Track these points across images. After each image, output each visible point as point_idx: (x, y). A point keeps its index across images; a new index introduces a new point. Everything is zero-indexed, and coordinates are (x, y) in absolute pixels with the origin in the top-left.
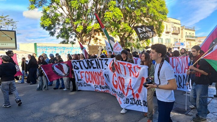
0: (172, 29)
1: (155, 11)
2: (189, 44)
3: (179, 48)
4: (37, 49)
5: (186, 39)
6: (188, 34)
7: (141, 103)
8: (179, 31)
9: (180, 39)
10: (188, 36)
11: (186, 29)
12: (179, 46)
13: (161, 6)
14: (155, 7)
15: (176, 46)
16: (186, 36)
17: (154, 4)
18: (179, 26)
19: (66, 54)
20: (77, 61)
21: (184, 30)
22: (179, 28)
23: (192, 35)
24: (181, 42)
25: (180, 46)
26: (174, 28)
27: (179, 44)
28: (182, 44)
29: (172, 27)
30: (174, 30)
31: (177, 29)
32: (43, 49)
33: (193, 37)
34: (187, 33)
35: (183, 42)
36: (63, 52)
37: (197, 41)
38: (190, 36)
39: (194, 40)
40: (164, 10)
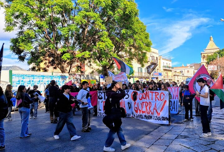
0: (151, 58)
1: (141, 43)
2: (166, 75)
3: (157, 78)
4: (13, 77)
5: (164, 69)
6: (165, 65)
7: (160, 119)
8: (157, 61)
9: (158, 69)
10: (165, 66)
11: (163, 59)
12: (157, 77)
13: (146, 38)
14: (141, 39)
15: (154, 76)
16: (163, 67)
17: (140, 36)
18: (157, 56)
19: (45, 83)
20: (103, 92)
21: (161, 59)
22: (157, 58)
23: (169, 66)
24: (159, 72)
25: (159, 77)
26: (152, 57)
27: (157, 74)
28: (160, 74)
29: (151, 56)
30: (152, 59)
31: (155, 59)
32: (19, 77)
33: (169, 67)
34: (164, 63)
35: (161, 72)
36: (42, 81)
37: (173, 72)
38: (167, 66)
39: (171, 71)
40: (148, 42)
